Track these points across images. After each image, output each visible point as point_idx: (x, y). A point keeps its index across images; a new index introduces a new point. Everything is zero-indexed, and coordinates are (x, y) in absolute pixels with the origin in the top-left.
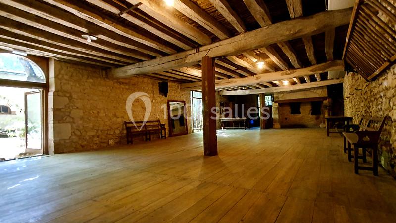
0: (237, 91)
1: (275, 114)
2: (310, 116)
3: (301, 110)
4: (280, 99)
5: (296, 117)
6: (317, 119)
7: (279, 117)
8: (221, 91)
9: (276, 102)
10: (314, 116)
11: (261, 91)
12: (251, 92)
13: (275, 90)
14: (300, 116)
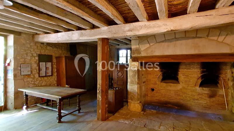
0: (59, 34)
1: (132, 82)
2: (198, 89)
3: (181, 76)
4: (143, 54)
5: (169, 88)
6: (212, 96)
7: (140, 88)
8: (36, 34)
9: (134, 59)
10: (206, 91)
11: (100, 34)
12: (82, 35)
13: (130, 30)
14: (179, 87)
